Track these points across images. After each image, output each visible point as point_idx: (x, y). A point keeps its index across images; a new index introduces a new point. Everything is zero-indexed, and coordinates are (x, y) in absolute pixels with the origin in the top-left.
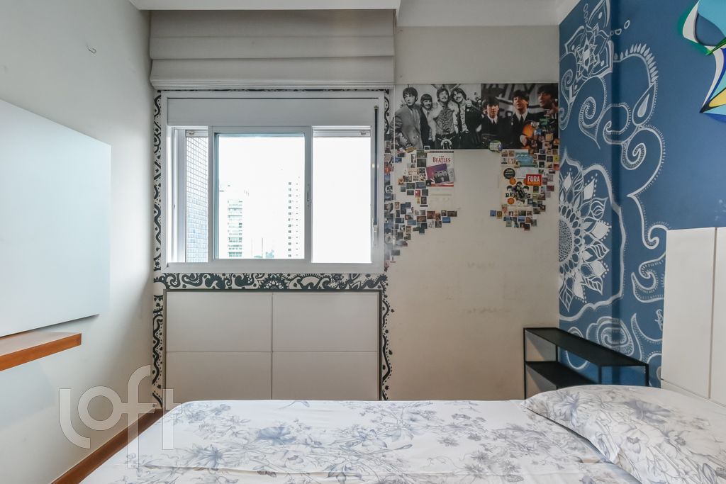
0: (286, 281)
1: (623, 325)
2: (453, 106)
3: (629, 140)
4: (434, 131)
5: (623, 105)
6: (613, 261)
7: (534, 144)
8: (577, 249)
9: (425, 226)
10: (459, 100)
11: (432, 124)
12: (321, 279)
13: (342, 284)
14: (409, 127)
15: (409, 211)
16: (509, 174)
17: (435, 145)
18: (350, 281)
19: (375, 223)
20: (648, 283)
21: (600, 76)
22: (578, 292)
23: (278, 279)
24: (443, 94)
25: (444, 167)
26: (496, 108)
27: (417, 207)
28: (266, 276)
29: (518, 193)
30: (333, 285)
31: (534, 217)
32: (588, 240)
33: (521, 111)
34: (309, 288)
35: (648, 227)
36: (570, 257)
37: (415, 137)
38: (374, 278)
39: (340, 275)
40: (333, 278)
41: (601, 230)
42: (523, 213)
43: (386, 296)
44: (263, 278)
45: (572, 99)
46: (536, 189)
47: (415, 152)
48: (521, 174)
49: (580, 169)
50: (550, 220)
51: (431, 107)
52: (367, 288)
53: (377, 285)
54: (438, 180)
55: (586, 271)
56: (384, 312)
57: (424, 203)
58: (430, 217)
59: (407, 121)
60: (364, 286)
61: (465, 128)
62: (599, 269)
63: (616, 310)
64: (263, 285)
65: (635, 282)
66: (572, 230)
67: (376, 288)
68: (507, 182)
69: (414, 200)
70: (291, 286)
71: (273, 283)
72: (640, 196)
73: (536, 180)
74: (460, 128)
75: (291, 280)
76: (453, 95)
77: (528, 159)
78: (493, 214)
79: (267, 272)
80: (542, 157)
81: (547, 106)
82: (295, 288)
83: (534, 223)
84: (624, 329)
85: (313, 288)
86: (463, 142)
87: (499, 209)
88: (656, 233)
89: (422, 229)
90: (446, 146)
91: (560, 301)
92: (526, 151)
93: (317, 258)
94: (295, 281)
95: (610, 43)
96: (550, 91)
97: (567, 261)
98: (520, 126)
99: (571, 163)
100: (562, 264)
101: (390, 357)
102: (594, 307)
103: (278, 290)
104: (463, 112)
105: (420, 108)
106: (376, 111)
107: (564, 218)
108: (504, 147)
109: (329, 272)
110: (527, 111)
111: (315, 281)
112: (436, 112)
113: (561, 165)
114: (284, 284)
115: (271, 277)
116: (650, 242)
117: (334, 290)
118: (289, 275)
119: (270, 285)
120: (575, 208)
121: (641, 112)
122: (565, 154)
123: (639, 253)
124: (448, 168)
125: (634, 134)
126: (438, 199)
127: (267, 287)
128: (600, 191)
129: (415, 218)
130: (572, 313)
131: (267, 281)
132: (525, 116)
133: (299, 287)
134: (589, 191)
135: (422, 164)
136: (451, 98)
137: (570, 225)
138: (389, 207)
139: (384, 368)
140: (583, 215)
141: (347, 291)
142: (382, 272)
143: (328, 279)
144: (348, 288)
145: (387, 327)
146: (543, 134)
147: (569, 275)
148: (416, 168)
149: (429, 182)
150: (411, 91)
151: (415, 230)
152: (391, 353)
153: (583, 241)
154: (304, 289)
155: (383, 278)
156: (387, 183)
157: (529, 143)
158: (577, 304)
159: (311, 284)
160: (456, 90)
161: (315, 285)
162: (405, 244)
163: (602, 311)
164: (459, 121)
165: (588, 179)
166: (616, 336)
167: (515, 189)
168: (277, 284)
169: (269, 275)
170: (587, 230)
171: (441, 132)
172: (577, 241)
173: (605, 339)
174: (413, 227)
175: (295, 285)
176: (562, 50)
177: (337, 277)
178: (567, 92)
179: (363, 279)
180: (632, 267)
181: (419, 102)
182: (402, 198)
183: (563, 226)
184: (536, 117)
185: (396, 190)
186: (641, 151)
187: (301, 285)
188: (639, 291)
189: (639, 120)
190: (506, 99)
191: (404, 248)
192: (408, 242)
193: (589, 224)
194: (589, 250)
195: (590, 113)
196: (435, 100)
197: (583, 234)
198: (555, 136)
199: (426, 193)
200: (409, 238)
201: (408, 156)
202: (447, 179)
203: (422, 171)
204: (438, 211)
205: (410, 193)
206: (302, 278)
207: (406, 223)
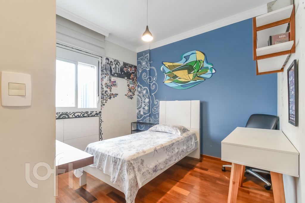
0: (69, 115)
1: (151, 118)
2: (117, 66)
3: (152, 84)
4: (113, 72)
5: (151, 77)
6: (149, 106)
7: (133, 79)
8: (142, 104)
9: (111, 97)
10: (119, 65)
11: (113, 69)
12: (82, 113)
13: (88, 115)
14: (107, 69)
15: (107, 93)
16: (128, 86)
17: (113, 75)
18: (91, 114)
19: (98, 96)
20: (155, 110)
21: (147, 70)
22: (142, 113)
23: (66, 114)
24: (115, 62)
25: (115, 82)
26: (126, 69)
27: (109, 92)
28: (61, 113)
29: (130, 91)
30: (86, 115)
31: (133, 96)
32: (144, 102)
33: (131, 71)
34: (78, 117)
35: (155, 100)
36: (140, 106)
37: (109, 72)
38: (98, 112)
39: (88, 112)
40: (86, 113)
41: (147, 100)
42: (131, 95)
43: (101, 118)
44: (60, 114)
45: (140, 71)
46: (133, 90)
47: (108, 76)
48: (131, 86)
49: (142, 87)
50: (135, 97)
51: (112, 65)
52: (96, 115)
53: (98, 114)
54: (114, 85)
55: (144, 108)
56: (101, 122)
57: (111, 91)
58: (112, 95)
59: (107, 67)
60: (95, 115)
61: (120, 72)
62: (147, 108)
63: (150, 116)
64: (60, 116)
65: (153, 110)
66: (141, 100)
67: (98, 115)
68: (128, 88)
69: (108, 90)
70: (71, 116)
71: (64, 116)
72: (154, 94)
73: (133, 88)
74: (119, 72)
75: (71, 114)
76: (117, 63)
77: (132, 82)
78: (125, 95)
79: (61, 112)
80: (134, 83)
81: (135, 71)
82: (72, 117)
83: (133, 98)
84: (151, 119)
85: (79, 117)
86: (120, 76)
87: (126, 94)
88: (157, 101)
89: (110, 98)
90: (116, 76)
91: (137, 116)
92: (131, 80)
93: (79, 106)
94: (72, 114)
95: (149, 64)
96: (135, 67)
97: (139, 107)
98: (130, 74)
99: (140, 85)
100: (138, 107)
101: (102, 135)
102: (145, 116)
103: (66, 118)
104: (119, 68)
105: (110, 64)
106: (99, 62)
107: (138, 97)
108: (127, 79)
109: (84, 111)
110: (132, 71)
111: (79, 114)
112: (114, 66)
113: (138, 85)
114: (68, 116)
115: (63, 113)
116: (156, 103)
117: (86, 117)
118: (70, 113)
119: (62, 116)
120: (141, 95)
121: (154, 79)
122: (139, 83)
123: (153, 105)
124: (116, 82)
125: (153, 83)
126: (114, 90)
127: (61, 117)
128: (147, 92)
129: (109, 95)
130: (140, 118)
131: (61, 115)
132: (131, 72)
133: (74, 116)
134: (144, 92)
135: (110, 80)
136: (117, 64)
137: (140, 99)
138: (102, 91)
139: (101, 139)
140: (143, 97)
141: (90, 117)
142: (100, 110)
143: (84, 113)
144: (90, 116)
145: (101, 126)
146: (134, 77)
147: (139, 110)
148: (109, 81)
149: (112, 85)
150: (107, 59)
151: (108, 98)
152: (102, 134)
153: (143, 102)
154: (76, 117)
155: (100, 112)
156: (102, 84)
157: (132, 79)
158: (141, 116)
159: (78, 115)
160: (118, 62)
161: (79, 115)
162: (106, 102)
163: (147, 116)
164: (119, 70)
165: (144, 89)
166: (150, 121)
167: (129, 89)
168: (65, 116)
169: (62, 113)
170: (144, 100)
171: (115, 72)
172: (142, 102)
173: (148, 122)
174: (108, 97)
175: (72, 116)
176: (138, 59)
177: (87, 112)
178: (139, 69)
179: (95, 113)
180: (152, 108)
181: (109, 63)
182: (105, 89)
183: (138, 99)
184: (133, 73)
185: (104, 87)
186: (154, 86)
187: (75, 116)
188: (154, 112)
189: (154, 81)
190: (128, 67)
191: (106, 103)
192: (107, 102)
193: (144, 99)
194: (144, 104)
195: (145, 76)
196: (113, 63)
197: (143, 101)
198: (136, 78)
199: (111, 88)
200: (107, 100)
201: (107, 77)
202: (116, 85)
203: (110, 82)
204: (114, 94)
205: (107, 88)
206: (75, 113)
207: (106, 96)
